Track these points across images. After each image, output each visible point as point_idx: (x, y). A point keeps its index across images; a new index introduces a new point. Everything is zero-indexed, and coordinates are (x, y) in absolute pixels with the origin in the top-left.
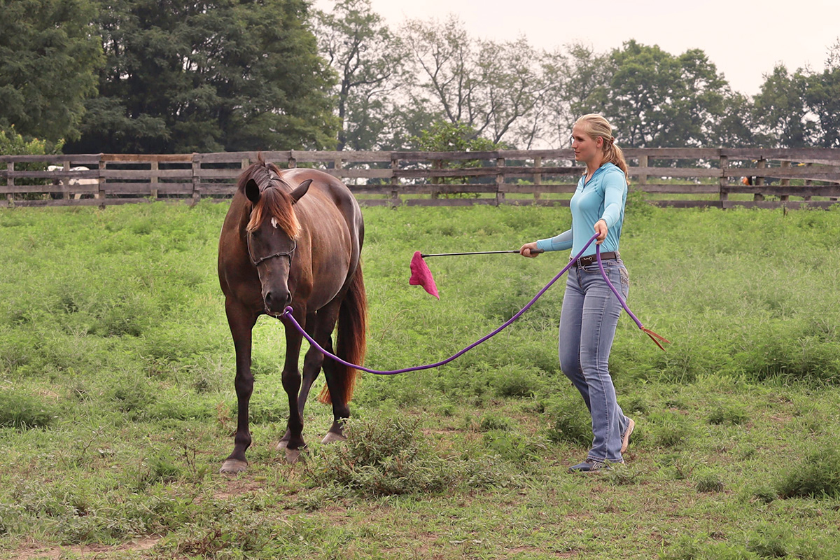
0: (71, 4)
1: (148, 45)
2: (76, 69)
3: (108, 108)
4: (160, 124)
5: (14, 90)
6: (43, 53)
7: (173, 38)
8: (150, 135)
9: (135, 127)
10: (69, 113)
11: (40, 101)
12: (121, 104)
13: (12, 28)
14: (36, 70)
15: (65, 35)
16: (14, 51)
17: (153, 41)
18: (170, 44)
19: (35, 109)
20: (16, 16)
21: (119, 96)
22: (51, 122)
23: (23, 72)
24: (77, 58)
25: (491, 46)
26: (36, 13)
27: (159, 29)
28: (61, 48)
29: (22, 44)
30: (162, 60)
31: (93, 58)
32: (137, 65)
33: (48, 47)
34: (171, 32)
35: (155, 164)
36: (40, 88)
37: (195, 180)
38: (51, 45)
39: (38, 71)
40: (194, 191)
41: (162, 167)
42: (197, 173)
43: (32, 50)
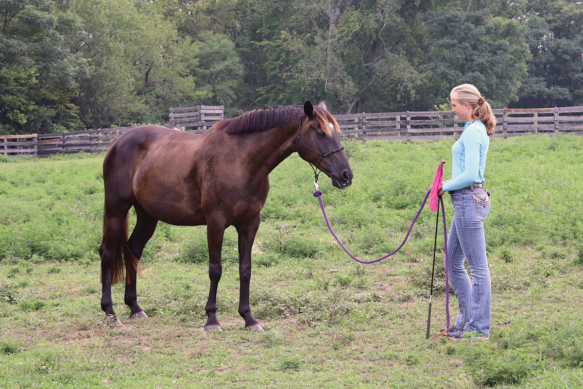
0: (512, 26)
1: (558, 48)
2: (515, 62)
3: (536, 83)
4: (566, 91)
5: (480, 74)
6: (496, 54)
7: (573, 43)
10: (511, 86)
11: (494, 80)
12: (544, 81)
13: (479, 40)
14: (492, 63)
15: (508, 43)
16: (480, 53)
17: (562, 46)
18: (571, 47)
19: (492, 85)
20: (481, 34)
21: (544, 76)
22: (501, 92)
23: (484, 65)
24: (515, 56)
26: (493, 32)
27: (565, 38)
28: (505, 51)
29: (485, 49)
30: (566, 56)
31: (524, 56)
32: (553, 59)
33: (498, 50)
34: (572, 40)
35: (536, 114)
36: (495, 73)
37: (556, 122)
38: (500, 49)
39: (493, 64)
40: (555, 128)
41: (540, 115)
42: (557, 118)
43: (490, 52)
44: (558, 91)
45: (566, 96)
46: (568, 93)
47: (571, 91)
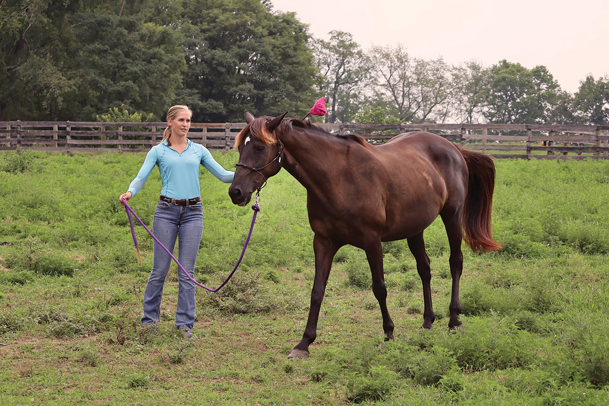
0: (167, 34)
1: (213, 59)
2: (170, 72)
3: (190, 96)
4: (220, 105)
5: (133, 84)
6: (150, 63)
7: (228, 55)
8: (214, 112)
9: (206, 107)
10: (165, 98)
11: (148, 91)
12: (198, 93)
13: (132, 47)
14: (145, 73)
15: (163, 52)
16: (133, 61)
17: (216, 57)
18: (227, 58)
19: (145, 96)
20: (134, 40)
21: (197, 88)
22: (154, 103)
23: (138, 74)
24: (170, 66)
25: (422, 62)
26: (147, 39)
27: (220, 50)
28: (160, 60)
29: (138, 57)
30: (222, 68)
31: (180, 66)
32: (207, 70)
33: (153, 59)
34: (227, 52)
35: (205, 129)
36: (149, 83)
37: (227, 138)
38: (155, 58)
39: (146, 73)
40: (226, 145)
41: (209, 130)
42: (228, 134)
43: (144, 61)
44: (212, 104)
45: (220, 111)
46: (222, 107)
47: (225, 105)
